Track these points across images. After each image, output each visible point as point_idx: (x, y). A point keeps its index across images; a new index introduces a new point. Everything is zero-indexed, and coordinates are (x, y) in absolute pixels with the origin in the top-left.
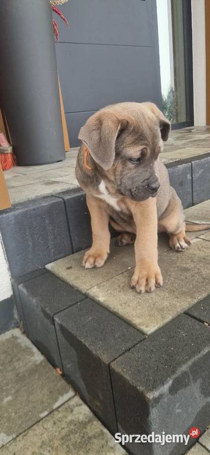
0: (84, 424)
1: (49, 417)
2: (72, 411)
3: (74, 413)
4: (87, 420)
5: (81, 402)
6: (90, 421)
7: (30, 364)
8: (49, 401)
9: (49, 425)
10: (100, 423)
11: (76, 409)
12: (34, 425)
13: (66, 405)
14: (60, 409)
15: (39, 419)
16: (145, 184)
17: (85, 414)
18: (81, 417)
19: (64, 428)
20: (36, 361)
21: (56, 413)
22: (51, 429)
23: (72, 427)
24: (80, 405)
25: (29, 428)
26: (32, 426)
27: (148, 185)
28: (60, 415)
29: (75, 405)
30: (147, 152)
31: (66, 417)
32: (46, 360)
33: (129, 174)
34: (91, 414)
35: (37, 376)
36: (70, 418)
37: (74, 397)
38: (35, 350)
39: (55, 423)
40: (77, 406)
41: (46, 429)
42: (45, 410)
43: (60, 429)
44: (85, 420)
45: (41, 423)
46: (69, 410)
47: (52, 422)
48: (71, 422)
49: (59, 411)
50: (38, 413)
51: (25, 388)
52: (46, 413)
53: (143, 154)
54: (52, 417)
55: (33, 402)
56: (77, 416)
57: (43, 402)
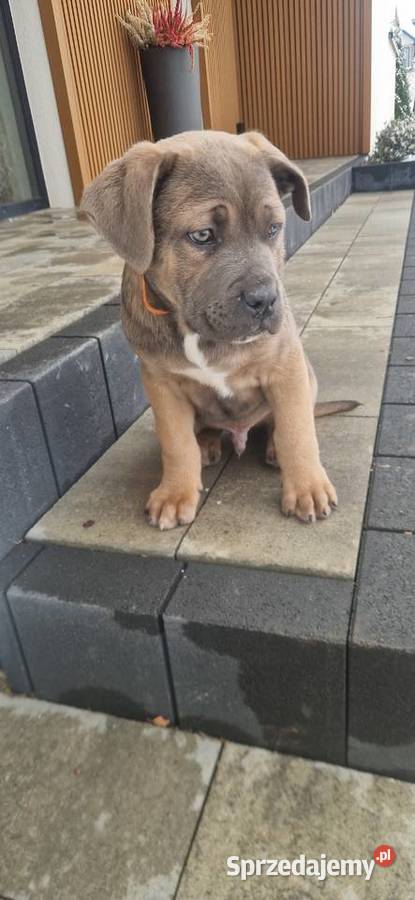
0: (280, 776)
1: (212, 802)
2: (241, 770)
3: (248, 769)
4: (278, 768)
5: (242, 748)
6: (284, 767)
7: (87, 739)
8: (186, 777)
9: (223, 812)
10: (301, 760)
11: (245, 762)
12: (197, 828)
13: (223, 768)
14: (219, 778)
15: (198, 815)
16: (234, 292)
17: (267, 762)
18: (266, 769)
19: (252, 803)
20: (96, 728)
21: (216, 788)
22: (233, 817)
23: (265, 791)
24: (246, 753)
25: (193, 839)
26: (195, 833)
27: (242, 295)
28: (228, 786)
29: (238, 757)
30: (227, 213)
31: (241, 784)
32: (113, 718)
33: (198, 276)
34: (276, 756)
35: (123, 753)
36: (248, 782)
37: (223, 747)
38: (72, 712)
39: (231, 804)
40: (242, 757)
41: (225, 822)
42: (193, 795)
43: (248, 807)
44: (273, 770)
45: (206, 818)
46: (236, 771)
47: (223, 805)
48: (257, 786)
49: (221, 783)
50: (187, 807)
51: (119, 783)
52: (199, 799)
53: (219, 220)
54: (219, 798)
55: (160, 796)
56: (257, 772)
57: (177, 786)
